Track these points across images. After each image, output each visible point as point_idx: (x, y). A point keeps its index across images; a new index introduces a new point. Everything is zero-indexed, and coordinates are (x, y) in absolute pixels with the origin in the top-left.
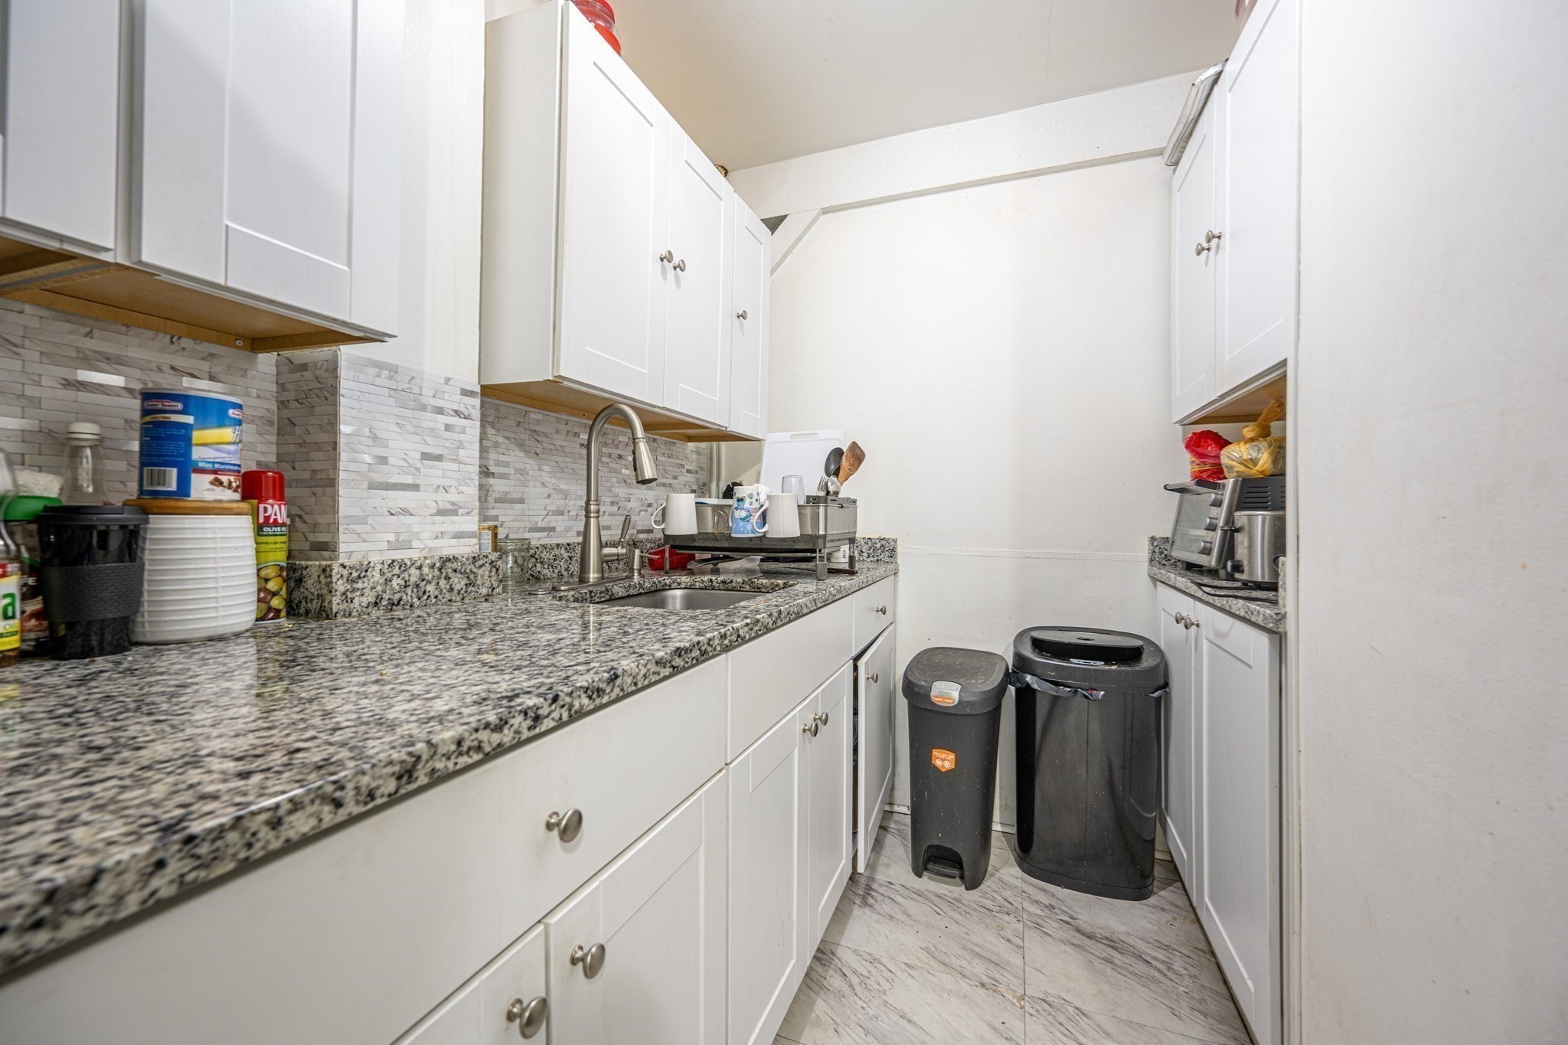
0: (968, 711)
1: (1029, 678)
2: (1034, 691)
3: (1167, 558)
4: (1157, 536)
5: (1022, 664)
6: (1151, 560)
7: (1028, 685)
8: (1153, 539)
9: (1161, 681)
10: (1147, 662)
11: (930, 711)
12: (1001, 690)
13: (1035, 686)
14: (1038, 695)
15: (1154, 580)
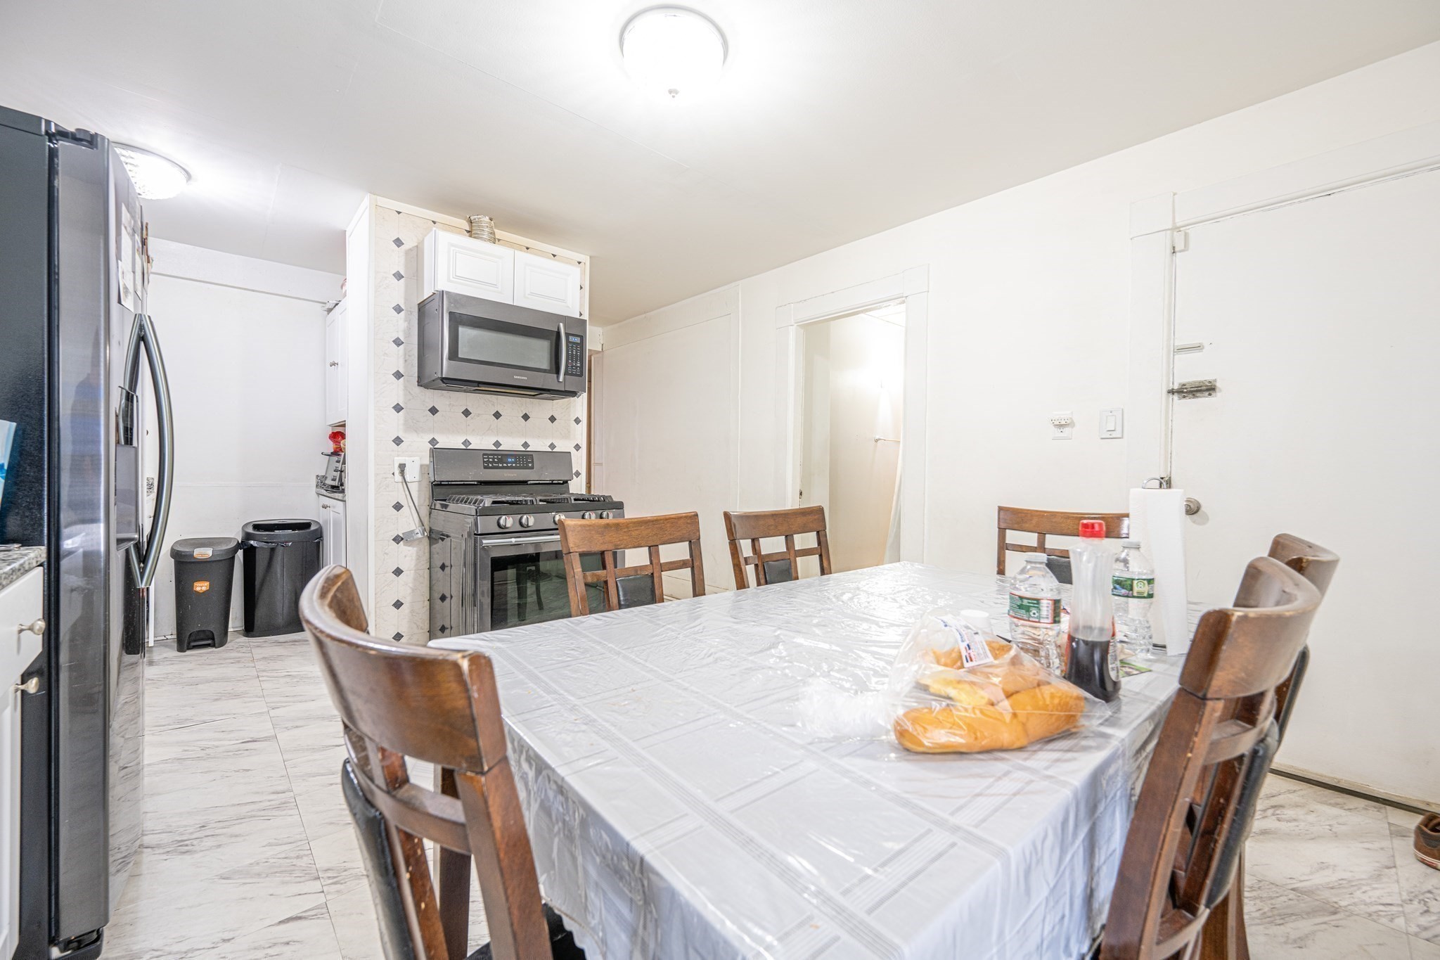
0: (218, 559)
1: (252, 542)
2: (255, 548)
3: (324, 484)
4: (320, 475)
5: (248, 536)
6: (317, 486)
7: (251, 545)
8: (318, 476)
9: (319, 535)
10: (313, 528)
11: (193, 562)
12: (235, 550)
13: (256, 545)
14: (257, 550)
15: (319, 494)
